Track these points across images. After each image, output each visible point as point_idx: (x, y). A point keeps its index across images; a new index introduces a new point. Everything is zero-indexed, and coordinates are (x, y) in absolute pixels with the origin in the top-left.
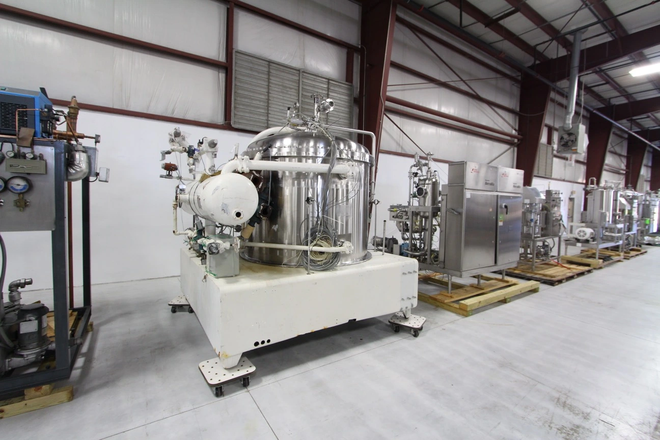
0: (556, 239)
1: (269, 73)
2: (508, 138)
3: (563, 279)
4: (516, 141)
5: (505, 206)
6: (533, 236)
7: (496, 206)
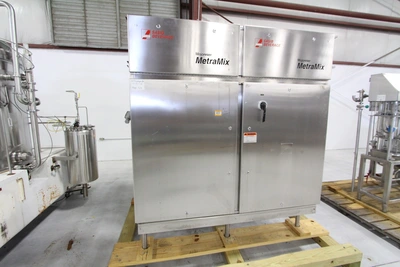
5: (263, 106)
6: (390, 155)
7: (235, 106)
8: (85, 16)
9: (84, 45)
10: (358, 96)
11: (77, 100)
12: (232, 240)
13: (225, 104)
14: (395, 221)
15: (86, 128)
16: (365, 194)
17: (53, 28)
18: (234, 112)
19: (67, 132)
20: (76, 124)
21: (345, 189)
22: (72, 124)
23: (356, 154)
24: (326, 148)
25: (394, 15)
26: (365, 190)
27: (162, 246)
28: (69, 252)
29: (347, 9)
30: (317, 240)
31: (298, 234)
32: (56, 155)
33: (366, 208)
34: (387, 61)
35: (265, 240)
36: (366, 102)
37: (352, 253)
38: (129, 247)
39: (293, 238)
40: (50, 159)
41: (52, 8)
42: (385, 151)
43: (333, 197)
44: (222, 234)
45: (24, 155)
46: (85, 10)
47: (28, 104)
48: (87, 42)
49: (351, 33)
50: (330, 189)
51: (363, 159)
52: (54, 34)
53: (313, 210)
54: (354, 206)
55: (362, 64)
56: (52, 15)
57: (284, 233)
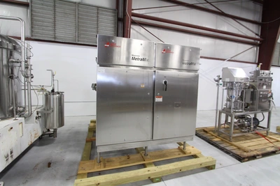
0: (266, 114)
1: (55, 6)
2: (252, 41)
3: (258, 155)
4: (259, 42)
5: (165, 82)
6: (232, 111)
7: (151, 82)
8: (55, 21)
9: (53, 40)
10: (217, 79)
11: (53, 75)
12: (148, 157)
13: (146, 81)
14: (235, 146)
15: (58, 93)
16: (223, 133)
17: (32, 27)
18: (151, 86)
19: (46, 95)
20: (53, 91)
21: (212, 131)
22: (50, 91)
23: (217, 110)
24: (198, 109)
25: (240, 33)
26: (222, 130)
27: (108, 162)
28: (50, 169)
29: (215, 28)
30: (195, 156)
31: (185, 153)
32: (39, 110)
33: (222, 140)
34: (238, 58)
35: (167, 156)
36: (221, 82)
37: (211, 160)
38: (88, 163)
39: (182, 155)
40: (35, 112)
41: (32, 14)
42: (230, 108)
43: (205, 135)
44: (143, 154)
45: (22, 109)
46: (55, 18)
47: (27, 77)
48: (55, 38)
49: (218, 41)
50: (204, 131)
51: (220, 113)
52: (32, 31)
53: (192, 139)
54: (216, 140)
55: (224, 60)
56: (32, 19)
57: (177, 153)
